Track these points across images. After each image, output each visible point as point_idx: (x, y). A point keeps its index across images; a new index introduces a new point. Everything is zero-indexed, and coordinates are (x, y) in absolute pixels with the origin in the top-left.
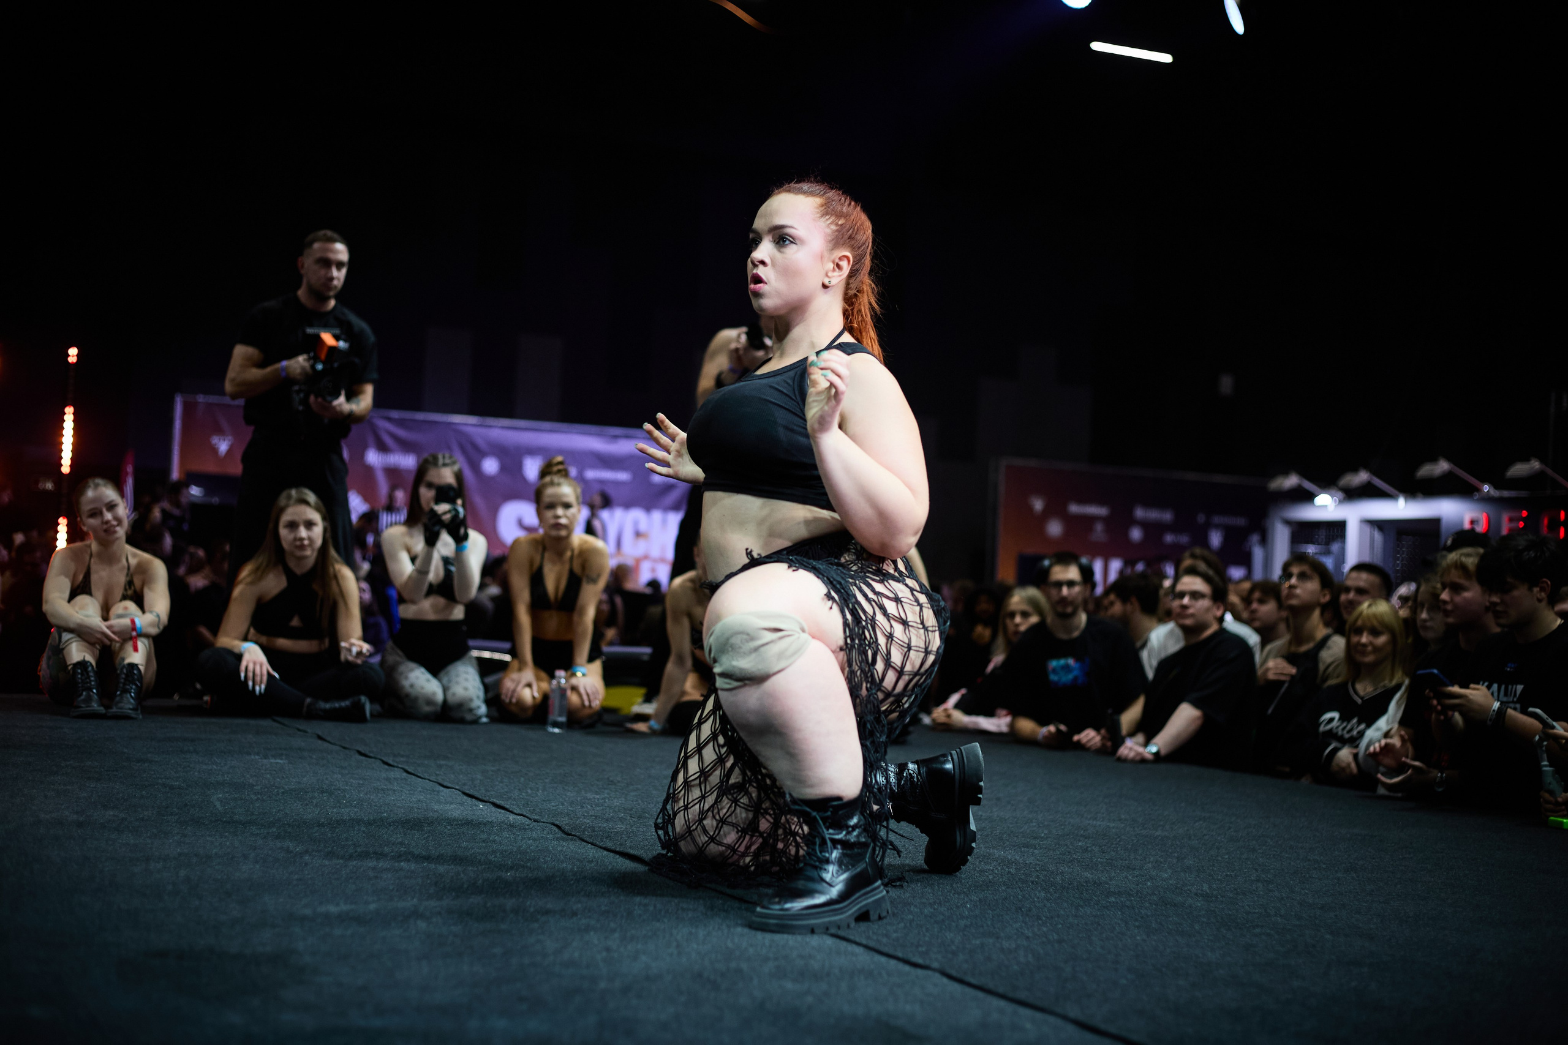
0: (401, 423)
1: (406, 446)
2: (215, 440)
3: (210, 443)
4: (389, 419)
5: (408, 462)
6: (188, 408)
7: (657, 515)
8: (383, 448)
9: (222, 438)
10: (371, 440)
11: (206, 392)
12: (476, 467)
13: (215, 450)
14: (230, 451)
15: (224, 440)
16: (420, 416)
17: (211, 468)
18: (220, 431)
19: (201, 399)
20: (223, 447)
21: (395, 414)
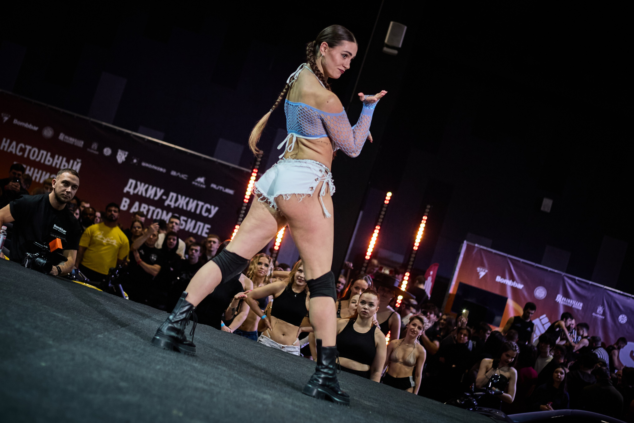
0: (579, 284)
1: (580, 297)
2: (478, 269)
3: (477, 270)
4: (572, 279)
5: (578, 305)
8: (566, 295)
9: (482, 269)
10: (561, 289)
11: (480, 243)
12: (615, 318)
13: (478, 274)
14: (485, 277)
16: (590, 282)
17: (474, 284)
18: (483, 266)
19: (476, 245)
20: (482, 274)
21: (577, 278)
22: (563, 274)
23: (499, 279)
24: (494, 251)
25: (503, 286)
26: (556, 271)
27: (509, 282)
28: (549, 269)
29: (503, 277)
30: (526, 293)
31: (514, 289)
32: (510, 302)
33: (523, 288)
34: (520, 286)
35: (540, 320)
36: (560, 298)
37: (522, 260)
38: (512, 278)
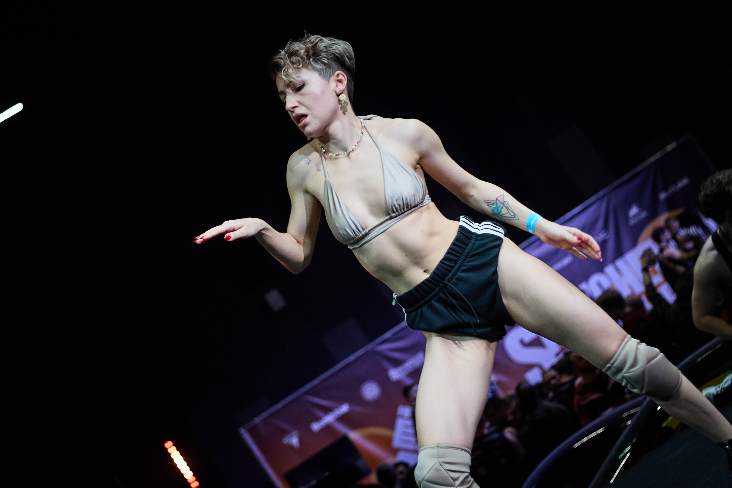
0: (395, 338)
2: (286, 440)
4: (386, 341)
6: (254, 432)
7: (610, 270)
8: (397, 363)
9: (289, 436)
10: (386, 364)
11: (257, 414)
13: (290, 447)
14: (301, 441)
15: (292, 436)
17: (297, 461)
18: (285, 433)
19: (257, 420)
20: (294, 441)
21: (388, 335)
22: (369, 347)
23: (316, 427)
24: (280, 405)
25: (328, 428)
26: (360, 352)
27: (329, 419)
28: (351, 358)
29: (318, 419)
30: (358, 409)
31: (343, 419)
32: (354, 436)
33: (350, 406)
34: (344, 408)
35: (402, 417)
36: (395, 374)
37: (315, 382)
38: (328, 410)
